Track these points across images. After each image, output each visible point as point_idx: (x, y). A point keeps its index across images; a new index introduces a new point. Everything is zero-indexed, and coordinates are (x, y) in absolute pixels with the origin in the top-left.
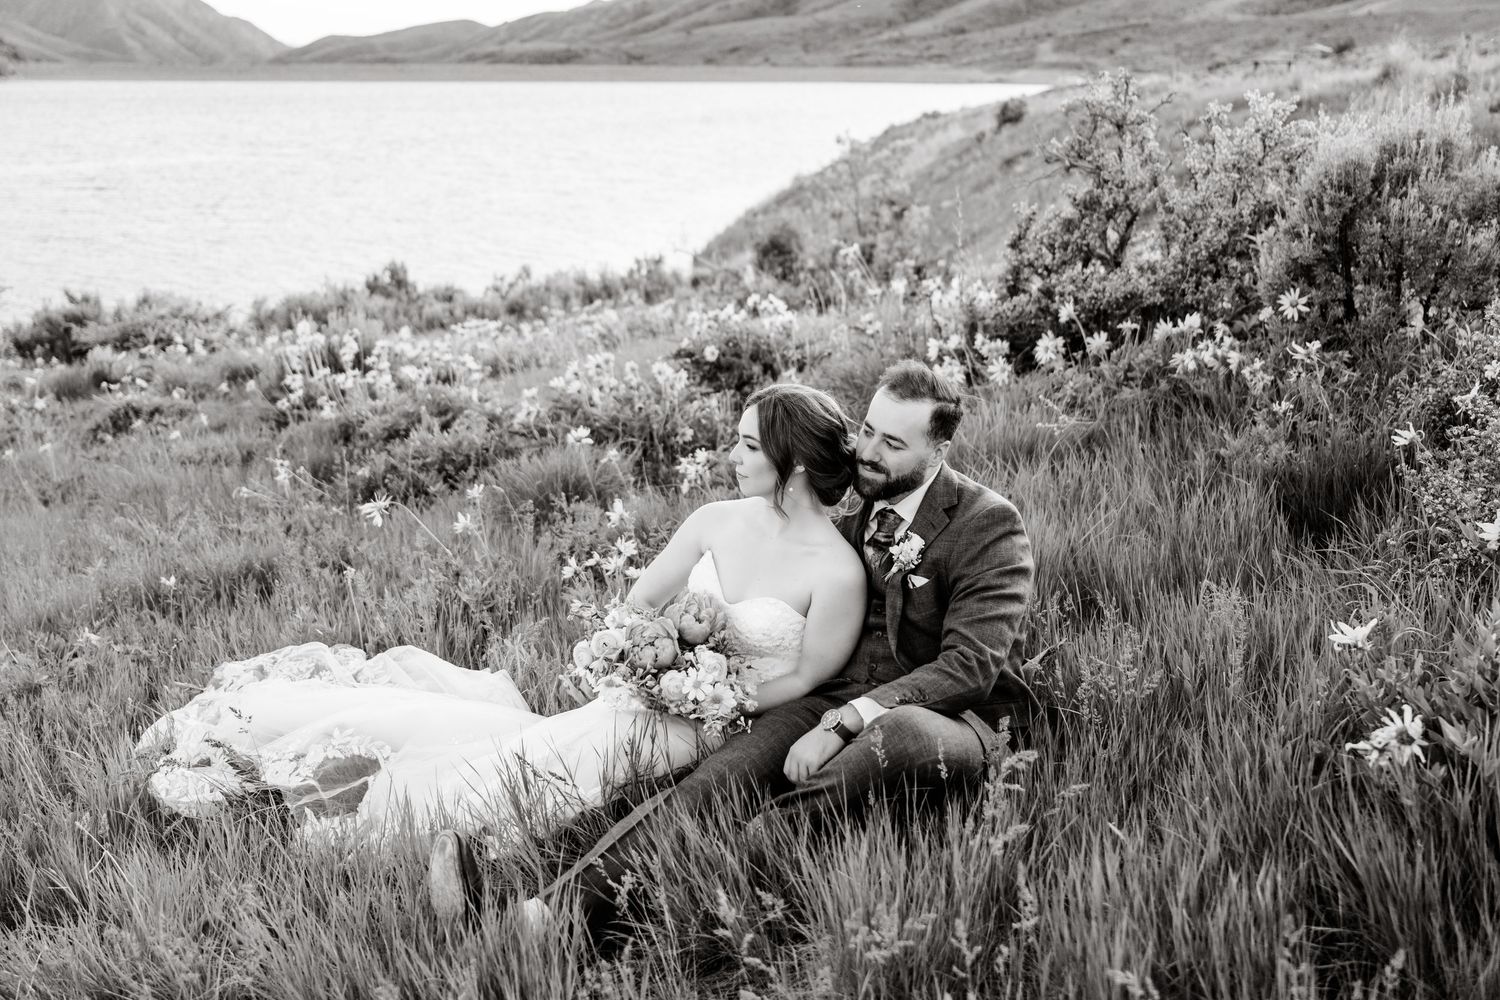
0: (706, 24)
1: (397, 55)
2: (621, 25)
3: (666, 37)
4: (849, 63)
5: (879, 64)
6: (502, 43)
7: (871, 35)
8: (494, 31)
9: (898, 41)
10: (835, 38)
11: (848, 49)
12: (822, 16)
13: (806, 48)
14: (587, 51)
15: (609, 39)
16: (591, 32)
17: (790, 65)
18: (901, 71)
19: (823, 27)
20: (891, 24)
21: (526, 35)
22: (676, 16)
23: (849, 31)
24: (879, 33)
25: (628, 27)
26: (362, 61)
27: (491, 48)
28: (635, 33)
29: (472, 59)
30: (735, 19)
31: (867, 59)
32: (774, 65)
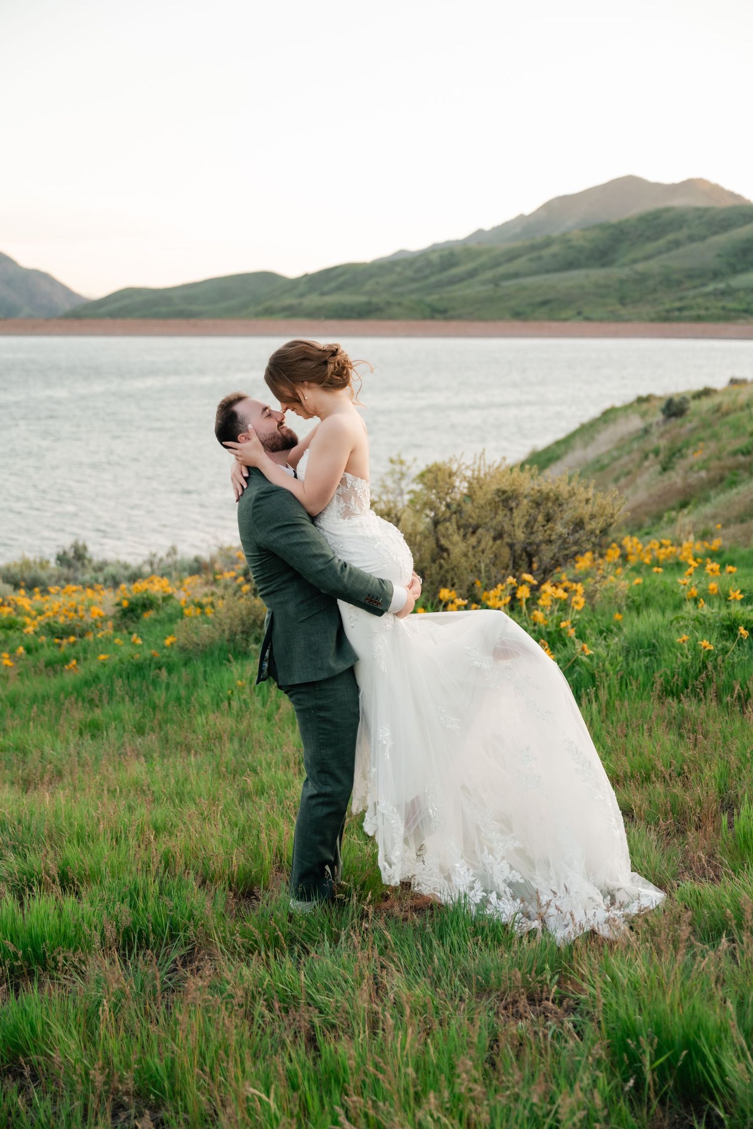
0: (516, 275)
1: (194, 308)
2: (426, 277)
3: (474, 289)
4: (666, 317)
5: (699, 319)
6: (302, 295)
7: (695, 287)
8: (293, 284)
9: (724, 293)
10: (655, 290)
11: (669, 302)
12: (640, 267)
13: (622, 301)
14: (389, 304)
15: (412, 292)
16: (394, 285)
17: (601, 320)
18: (721, 326)
19: (643, 278)
20: (716, 275)
21: (326, 288)
22: (483, 268)
23: (670, 282)
24: (704, 285)
25: (433, 279)
26: (157, 316)
27: (288, 301)
28: (439, 285)
29: (269, 312)
30: (547, 271)
31: (686, 313)
32: (588, 319)
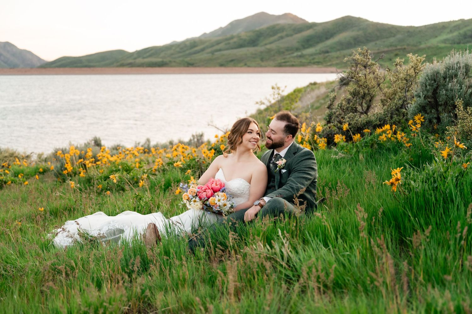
0: (220, 50)
1: (92, 64)
2: (184, 51)
3: (204, 56)
4: (280, 65)
5: (293, 66)
6: (135, 59)
7: (289, 54)
8: (131, 54)
9: (300, 56)
10: (274, 56)
11: (280, 60)
12: (268, 47)
13: (262, 60)
14: (170, 62)
15: (180, 57)
16: (172, 54)
17: (255, 67)
18: (301, 68)
19: (269, 51)
20: (297, 49)
21: (145, 56)
22: (207, 47)
23: (280, 52)
24: (293, 53)
25: (187, 52)
26: (77, 67)
27: (130, 61)
28: (190, 54)
29: (122, 65)
30: (232, 48)
31: (288, 64)
32: (249, 66)
